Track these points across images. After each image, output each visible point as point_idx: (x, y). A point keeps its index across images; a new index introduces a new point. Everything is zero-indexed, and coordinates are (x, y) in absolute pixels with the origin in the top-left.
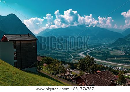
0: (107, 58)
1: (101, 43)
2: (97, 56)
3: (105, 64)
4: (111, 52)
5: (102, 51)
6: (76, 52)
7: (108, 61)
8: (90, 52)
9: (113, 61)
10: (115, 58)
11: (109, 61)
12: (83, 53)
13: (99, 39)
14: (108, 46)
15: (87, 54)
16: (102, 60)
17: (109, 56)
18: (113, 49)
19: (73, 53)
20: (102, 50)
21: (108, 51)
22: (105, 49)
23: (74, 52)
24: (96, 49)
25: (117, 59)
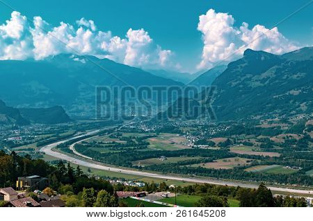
0: (136, 159)
2: (104, 155)
3: (124, 180)
4: (153, 139)
5: (124, 139)
6: (31, 143)
7: (137, 167)
8: (83, 142)
9: (154, 168)
10: (162, 159)
11: (140, 169)
12: (58, 147)
14: (145, 123)
15: (71, 147)
16: (119, 165)
17: (143, 153)
18: (159, 131)
19: (21, 145)
20: (125, 135)
21: (141, 139)
22: (133, 131)
23: (26, 144)
24: (105, 131)
25: (166, 162)
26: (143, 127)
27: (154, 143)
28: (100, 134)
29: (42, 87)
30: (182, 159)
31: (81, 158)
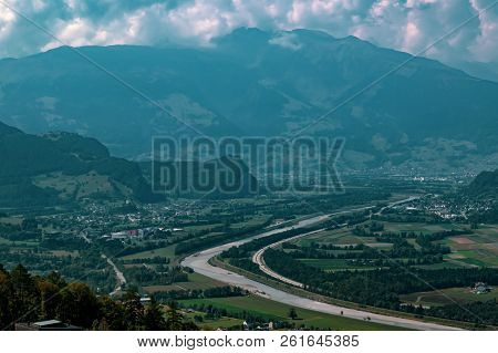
0: (411, 289)
1: (396, 173)
2: (332, 277)
4: (460, 240)
5: (388, 238)
6: (162, 245)
7: (410, 309)
8: (285, 246)
10: (477, 291)
11: (419, 313)
12: (225, 255)
13: (380, 142)
14: (445, 198)
15: (257, 258)
16: (367, 303)
17: (431, 274)
19: (138, 250)
20: (391, 229)
22: (413, 218)
23: (151, 247)
24: (343, 219)
25: (486, 298)
26: (442, 211)
27: (460, 251)
28: (328, 225)
31: (277, 284)
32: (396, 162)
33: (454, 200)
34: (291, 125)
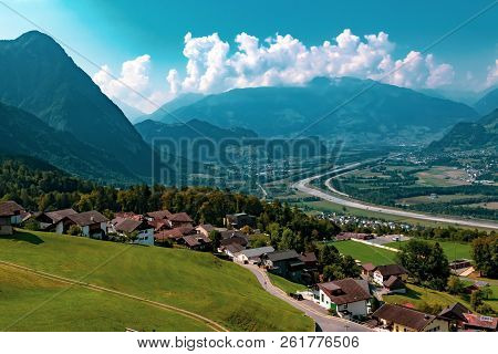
0: (399, 197)
1: (391, 142)
2: (363, 192)
3: (383, 221)
4: (422, 173)
5: (388, 173)
7: (400, 206)
8: (340, 177)
9: (420, 208)
10: (432, 198)
11: (405, 208)
12: (312, 182)
13: (383, 128)
14: (415, 154)
15: (327, 183)
16: (379, 204)
17: (412, 190)
18: (431, 164)
20: (390, 169)
21: (408, 173)
22: (400, 163)
24: (367, 164)
25: (437, 201)
26: (414, 160)
27: (423, 179)
28: (360, 168)
29: (298, 115)
30: (458, 197)
31: (337, 195)
32: (391, 137)
33: (420, 155)
34: (341, 122)
